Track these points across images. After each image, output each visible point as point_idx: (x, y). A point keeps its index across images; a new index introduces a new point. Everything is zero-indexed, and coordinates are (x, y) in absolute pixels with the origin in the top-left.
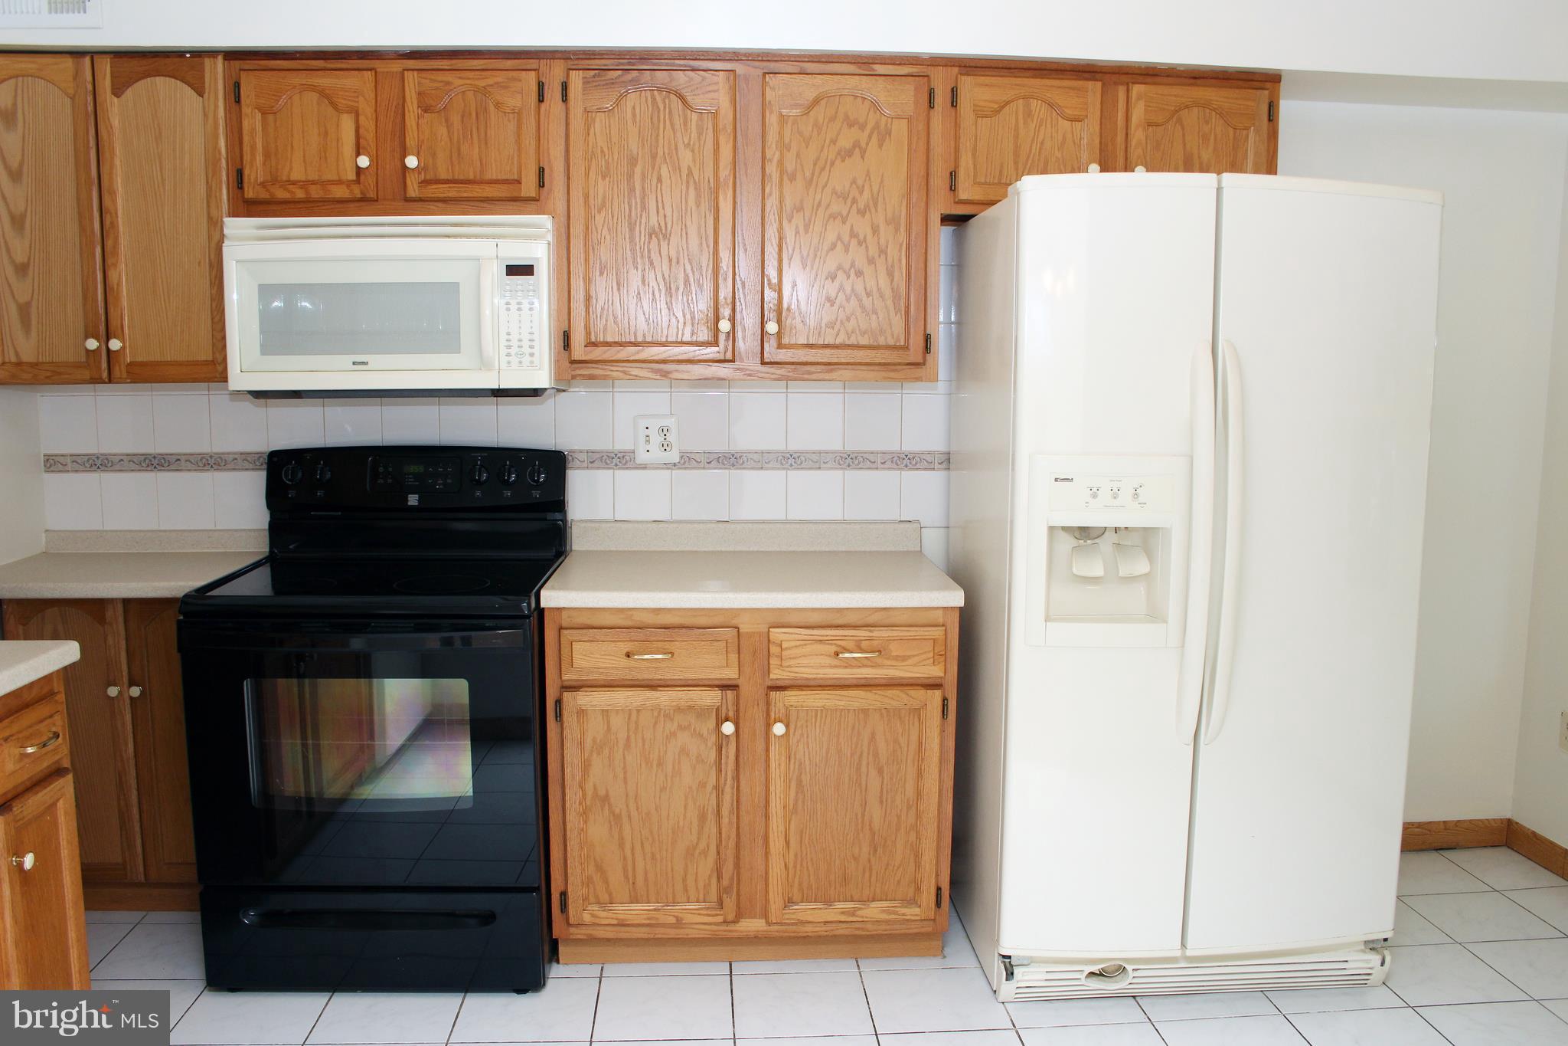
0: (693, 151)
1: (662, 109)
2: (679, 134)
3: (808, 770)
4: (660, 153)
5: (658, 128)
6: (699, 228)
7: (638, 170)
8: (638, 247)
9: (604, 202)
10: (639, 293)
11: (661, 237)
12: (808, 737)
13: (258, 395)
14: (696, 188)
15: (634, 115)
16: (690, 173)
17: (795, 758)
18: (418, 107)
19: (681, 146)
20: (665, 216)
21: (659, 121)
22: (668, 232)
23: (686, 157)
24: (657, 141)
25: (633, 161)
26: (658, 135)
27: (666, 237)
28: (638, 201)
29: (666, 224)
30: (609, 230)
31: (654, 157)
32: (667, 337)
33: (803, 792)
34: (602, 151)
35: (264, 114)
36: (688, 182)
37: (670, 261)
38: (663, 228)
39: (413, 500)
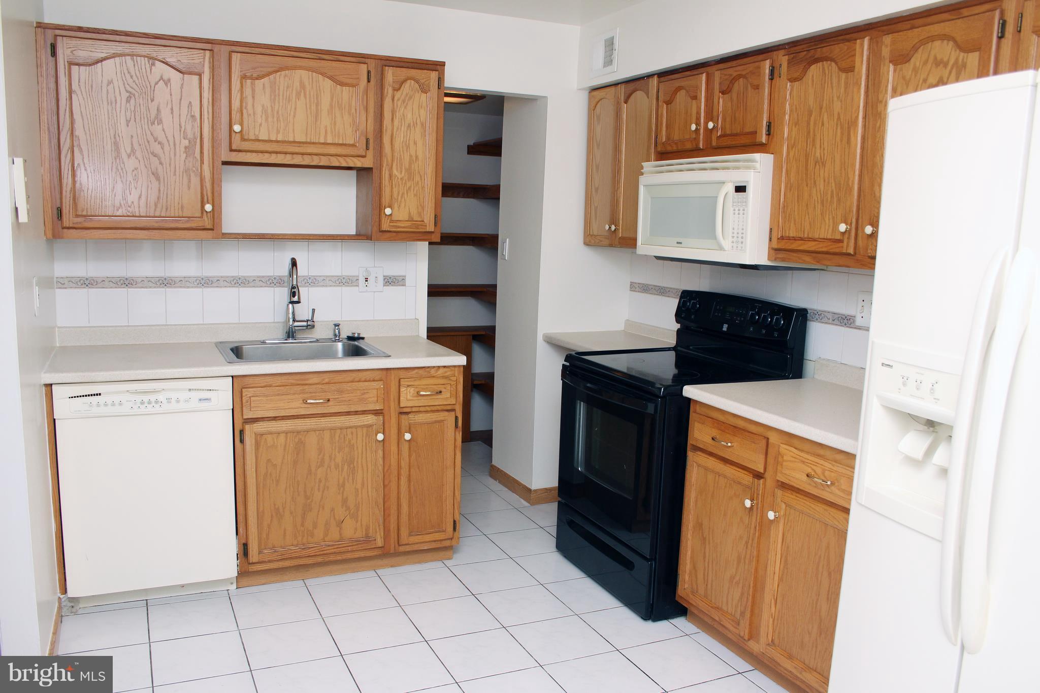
0: (841, 101)
1: (827, 73)
2: (835, 90)
3: (791, 553)
4: (825, 105)
5: (825, 87)
6: (841, 156)
7: (812, 119)
8: (809, 172)
9: (794, 142)
10: (807, 204)
11: (821, 164)
12: (793, 530)
13: (659, 258)
14: (841, 128)
15: (813, 81)
16: (839, 118)
17: (786, 542)
18: (720, 92)
19: (835, 99)
20: (824, 149)
21: (825, 83)
22: (825, 159)
23: (837, 107)
24: (823, 97)
25: (810, 114)
26: (824, 93)
27: (824, 164)
28: (811, 139)
29: (824, 154)
30: (796, 161)
31: (821, 108)
32: (819, 235)
33: (787, 569)
34: (796, 108)
35: (667, 104)
36: (837, 124)
37: (824, 181)
38: (823, 158)
39: (725, 327)
